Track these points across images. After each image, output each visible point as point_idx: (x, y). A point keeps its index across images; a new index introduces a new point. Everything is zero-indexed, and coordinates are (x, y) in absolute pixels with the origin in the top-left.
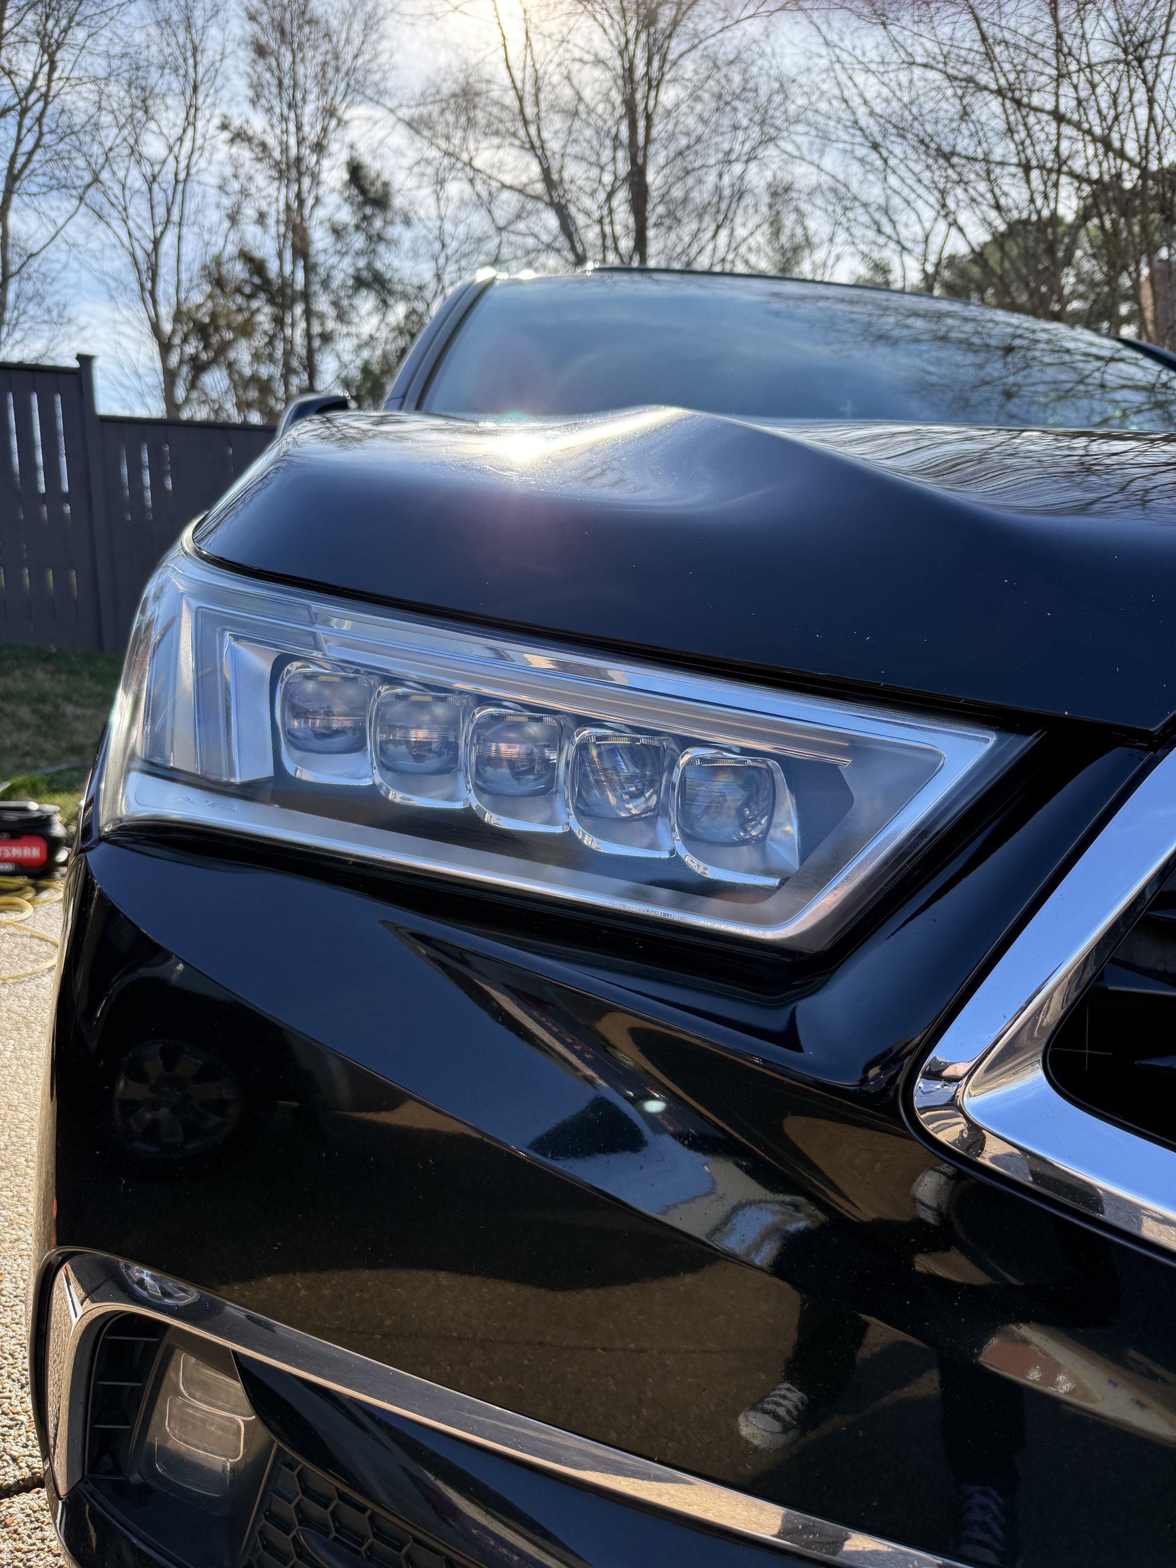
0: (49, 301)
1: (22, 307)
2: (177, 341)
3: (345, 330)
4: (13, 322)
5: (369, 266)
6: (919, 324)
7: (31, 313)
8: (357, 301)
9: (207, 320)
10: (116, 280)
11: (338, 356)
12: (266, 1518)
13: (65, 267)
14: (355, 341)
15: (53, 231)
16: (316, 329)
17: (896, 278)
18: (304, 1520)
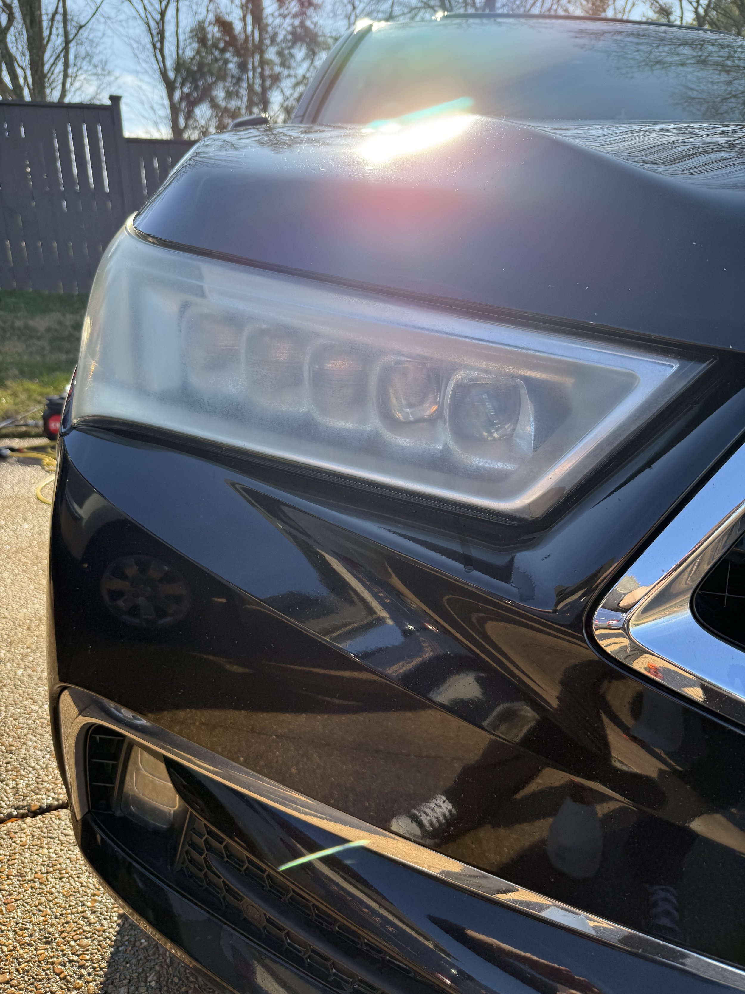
0: (96, 60)
1: (79, 64)
2: (178, 85)
3: (286, 72)
4: (74, 75)
5: (302, 25)
6: (686, 51)
7: (85, 68)
8: (295, 51)
9: (195, 68)
10: (137, 42)
11: (282, 92)
12: (189, 845)
13: (104, 34)
14: (293, 80)
15: (94, 8)
16: (267, 72)
17: (675, 18)
18: (210, 848)
